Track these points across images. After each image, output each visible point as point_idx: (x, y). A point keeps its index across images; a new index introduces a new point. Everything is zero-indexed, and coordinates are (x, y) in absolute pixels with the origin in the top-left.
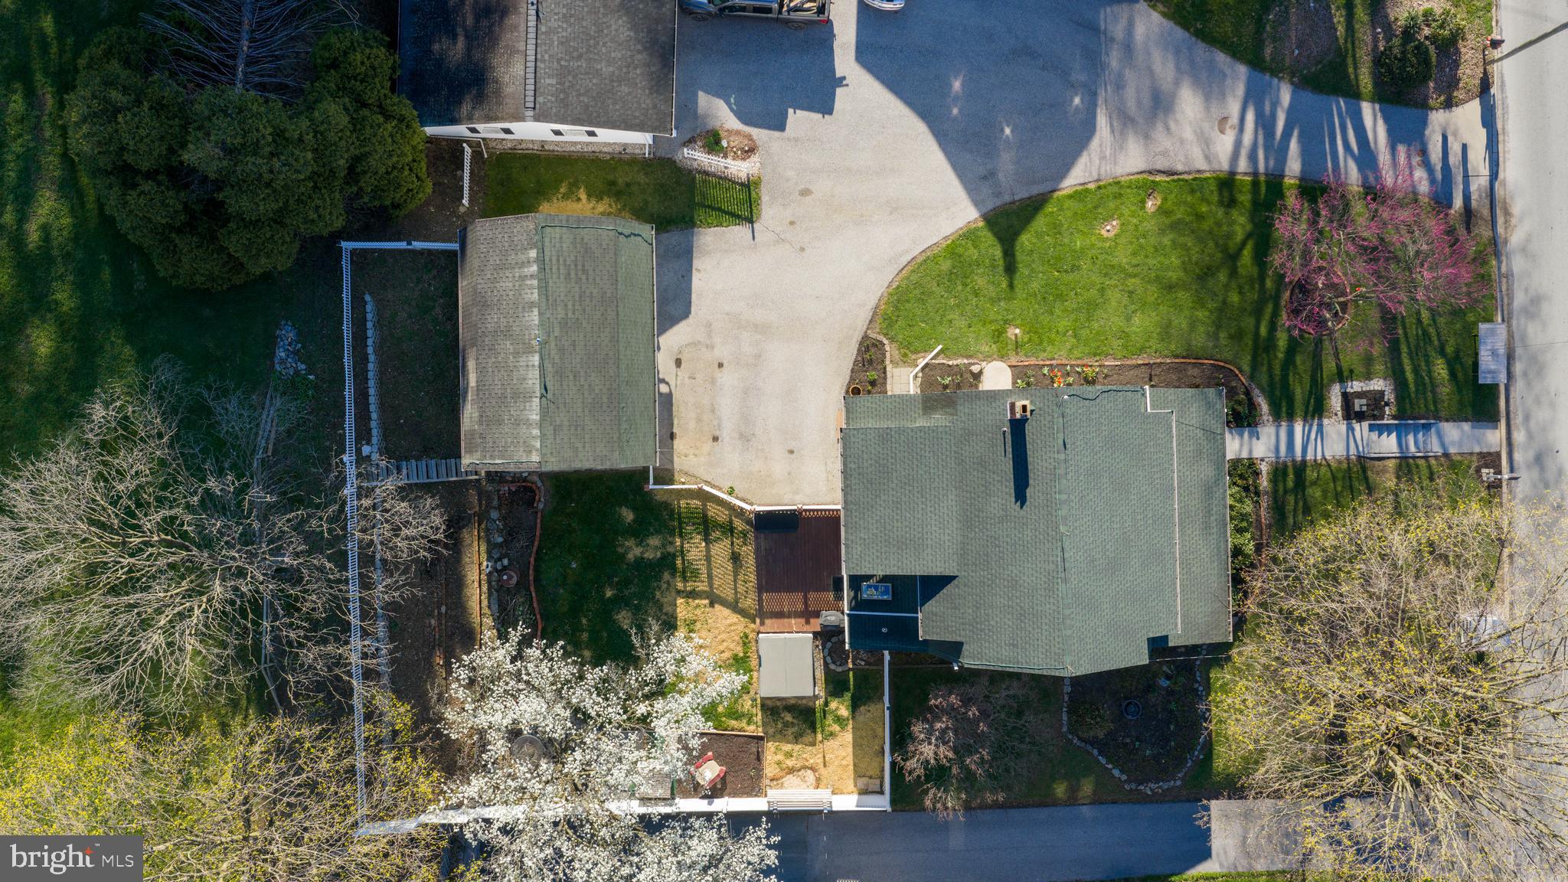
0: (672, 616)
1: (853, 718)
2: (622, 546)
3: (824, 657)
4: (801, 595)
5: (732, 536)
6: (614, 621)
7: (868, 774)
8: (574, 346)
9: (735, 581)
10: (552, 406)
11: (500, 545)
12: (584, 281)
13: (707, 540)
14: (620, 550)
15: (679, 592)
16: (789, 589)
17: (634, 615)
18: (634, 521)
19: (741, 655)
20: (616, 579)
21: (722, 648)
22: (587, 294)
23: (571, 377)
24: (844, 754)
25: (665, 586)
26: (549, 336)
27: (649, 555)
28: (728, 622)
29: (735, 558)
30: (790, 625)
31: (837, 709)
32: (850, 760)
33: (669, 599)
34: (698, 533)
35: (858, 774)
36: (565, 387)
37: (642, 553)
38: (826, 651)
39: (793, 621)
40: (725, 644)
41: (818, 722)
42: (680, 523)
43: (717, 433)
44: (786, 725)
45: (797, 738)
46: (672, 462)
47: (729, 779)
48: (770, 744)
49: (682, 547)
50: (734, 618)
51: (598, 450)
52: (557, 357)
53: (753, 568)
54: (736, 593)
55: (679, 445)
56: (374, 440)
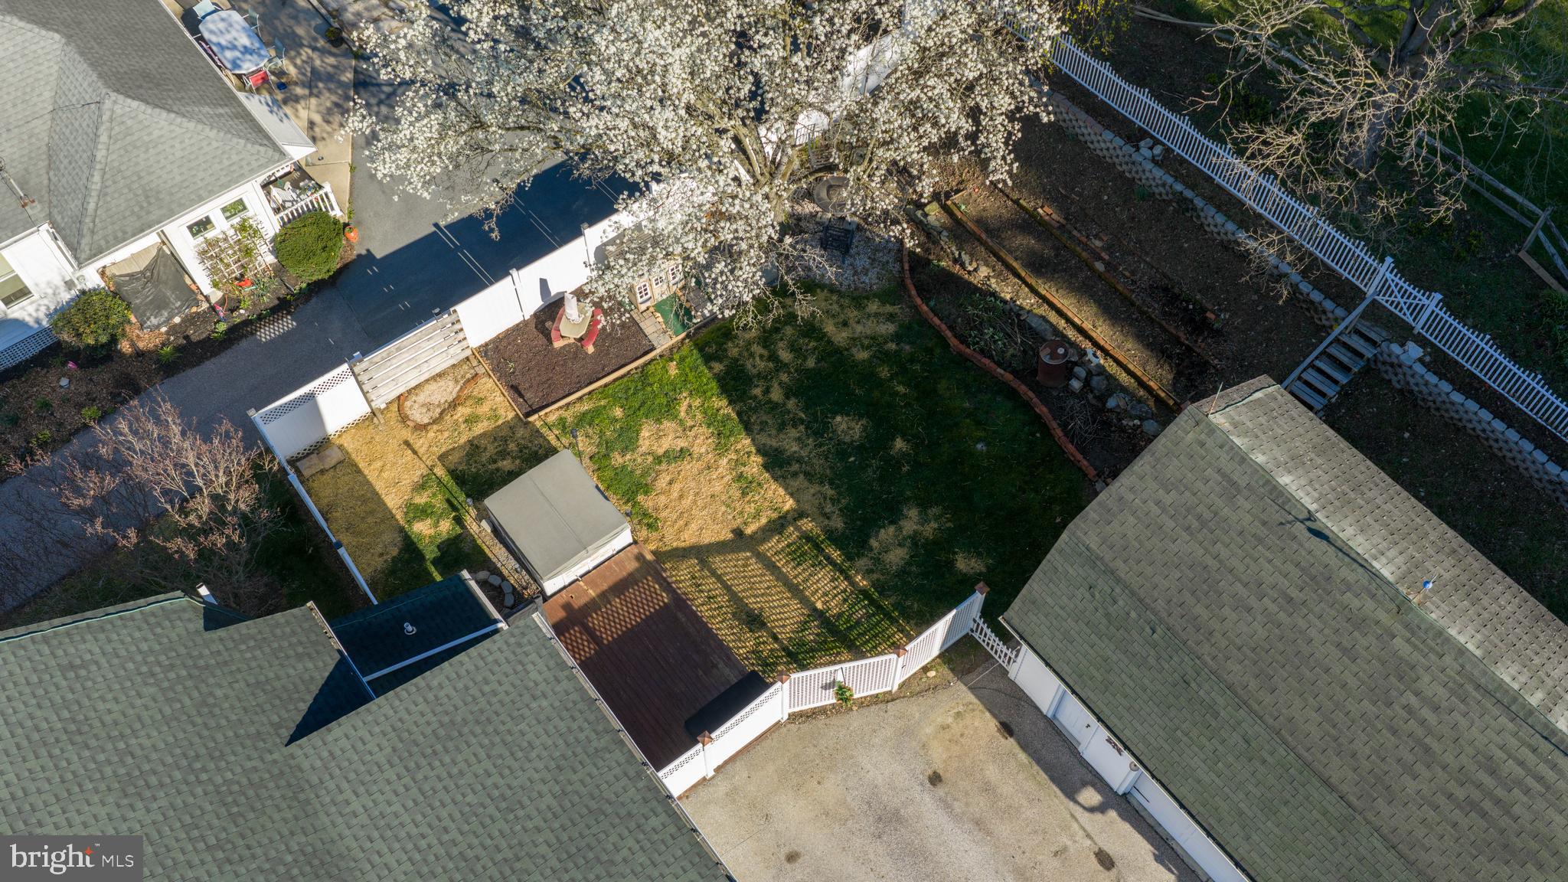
0: (784, 478)
1: (402, 530)
2: (937, 518)
3: (504, 578)
4: (607, 638)
5: (785, 649)
6: (861, 416)
7: (331, 473)
8: (1345, 651)
9: (728, 588)
10: (1281, 516)
11: (1103, 398)
12: (1452, 786)
13: (819, 615)
14: (935, 510)
15: (800, 514)
16: (632, 635)
17: (840, 443)
18: (951, 564)
19: (640, 498)
20: (906, 469)
21: (677, 487)
22: (1419, 768)
23: (1294, 593)
24: (385, 475)
25: (829, 508)
26: (1407, 626)
27: (887, 533)
28: (694, 526)
29: (754, 621)
30: (592, 584)
31: (436, 525)
32: (371, 474)
33: (807, 497)
34: (840, 615)
35: (347, 464)
36: (1289, 567)
37: (900, 529)
38: (507, 590)
39: (592, 593)
40: (675, 495)
41: (455, 488)
42: (879, 607)
43: (941, 791)
44: (503, 454)
45: (474, 448)
46: (973, 689)
47: (542, 340)
48: (511, 415)
49: (847, 578)
50: (689, 538)
51: (1132, 520)
52: (1356, 603)
53: (714, 625)
54: (713, 573)
55: (986, 724)
56: (1419, 368)
